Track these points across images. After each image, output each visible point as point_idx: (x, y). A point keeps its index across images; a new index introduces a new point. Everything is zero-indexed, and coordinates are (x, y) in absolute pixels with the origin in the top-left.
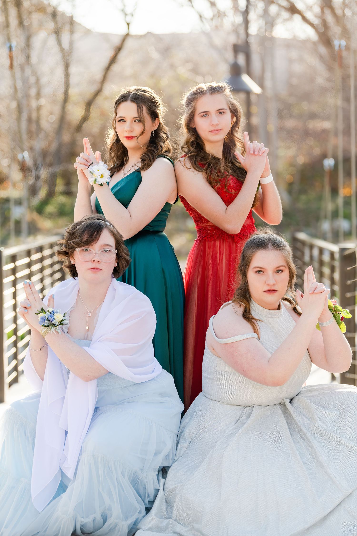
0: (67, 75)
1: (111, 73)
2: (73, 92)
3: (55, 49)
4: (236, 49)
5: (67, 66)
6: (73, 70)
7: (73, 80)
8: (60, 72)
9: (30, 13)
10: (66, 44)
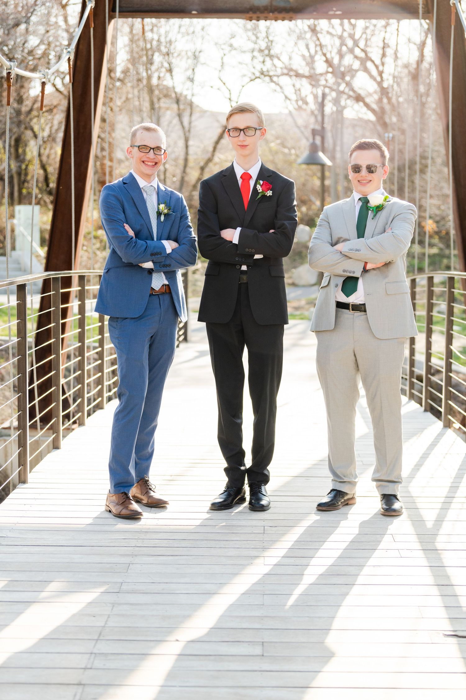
0: (187, 147)
1: (219, 146)
2: (191, 158)
3: (179, 127)
4: (314, 132)
5: (187, 140)
6: (191, 143)
7: (191, 150)
8: (181, 143)
9: (159, 99)
10: (186, 123)
